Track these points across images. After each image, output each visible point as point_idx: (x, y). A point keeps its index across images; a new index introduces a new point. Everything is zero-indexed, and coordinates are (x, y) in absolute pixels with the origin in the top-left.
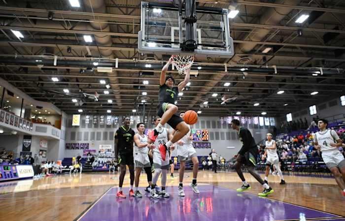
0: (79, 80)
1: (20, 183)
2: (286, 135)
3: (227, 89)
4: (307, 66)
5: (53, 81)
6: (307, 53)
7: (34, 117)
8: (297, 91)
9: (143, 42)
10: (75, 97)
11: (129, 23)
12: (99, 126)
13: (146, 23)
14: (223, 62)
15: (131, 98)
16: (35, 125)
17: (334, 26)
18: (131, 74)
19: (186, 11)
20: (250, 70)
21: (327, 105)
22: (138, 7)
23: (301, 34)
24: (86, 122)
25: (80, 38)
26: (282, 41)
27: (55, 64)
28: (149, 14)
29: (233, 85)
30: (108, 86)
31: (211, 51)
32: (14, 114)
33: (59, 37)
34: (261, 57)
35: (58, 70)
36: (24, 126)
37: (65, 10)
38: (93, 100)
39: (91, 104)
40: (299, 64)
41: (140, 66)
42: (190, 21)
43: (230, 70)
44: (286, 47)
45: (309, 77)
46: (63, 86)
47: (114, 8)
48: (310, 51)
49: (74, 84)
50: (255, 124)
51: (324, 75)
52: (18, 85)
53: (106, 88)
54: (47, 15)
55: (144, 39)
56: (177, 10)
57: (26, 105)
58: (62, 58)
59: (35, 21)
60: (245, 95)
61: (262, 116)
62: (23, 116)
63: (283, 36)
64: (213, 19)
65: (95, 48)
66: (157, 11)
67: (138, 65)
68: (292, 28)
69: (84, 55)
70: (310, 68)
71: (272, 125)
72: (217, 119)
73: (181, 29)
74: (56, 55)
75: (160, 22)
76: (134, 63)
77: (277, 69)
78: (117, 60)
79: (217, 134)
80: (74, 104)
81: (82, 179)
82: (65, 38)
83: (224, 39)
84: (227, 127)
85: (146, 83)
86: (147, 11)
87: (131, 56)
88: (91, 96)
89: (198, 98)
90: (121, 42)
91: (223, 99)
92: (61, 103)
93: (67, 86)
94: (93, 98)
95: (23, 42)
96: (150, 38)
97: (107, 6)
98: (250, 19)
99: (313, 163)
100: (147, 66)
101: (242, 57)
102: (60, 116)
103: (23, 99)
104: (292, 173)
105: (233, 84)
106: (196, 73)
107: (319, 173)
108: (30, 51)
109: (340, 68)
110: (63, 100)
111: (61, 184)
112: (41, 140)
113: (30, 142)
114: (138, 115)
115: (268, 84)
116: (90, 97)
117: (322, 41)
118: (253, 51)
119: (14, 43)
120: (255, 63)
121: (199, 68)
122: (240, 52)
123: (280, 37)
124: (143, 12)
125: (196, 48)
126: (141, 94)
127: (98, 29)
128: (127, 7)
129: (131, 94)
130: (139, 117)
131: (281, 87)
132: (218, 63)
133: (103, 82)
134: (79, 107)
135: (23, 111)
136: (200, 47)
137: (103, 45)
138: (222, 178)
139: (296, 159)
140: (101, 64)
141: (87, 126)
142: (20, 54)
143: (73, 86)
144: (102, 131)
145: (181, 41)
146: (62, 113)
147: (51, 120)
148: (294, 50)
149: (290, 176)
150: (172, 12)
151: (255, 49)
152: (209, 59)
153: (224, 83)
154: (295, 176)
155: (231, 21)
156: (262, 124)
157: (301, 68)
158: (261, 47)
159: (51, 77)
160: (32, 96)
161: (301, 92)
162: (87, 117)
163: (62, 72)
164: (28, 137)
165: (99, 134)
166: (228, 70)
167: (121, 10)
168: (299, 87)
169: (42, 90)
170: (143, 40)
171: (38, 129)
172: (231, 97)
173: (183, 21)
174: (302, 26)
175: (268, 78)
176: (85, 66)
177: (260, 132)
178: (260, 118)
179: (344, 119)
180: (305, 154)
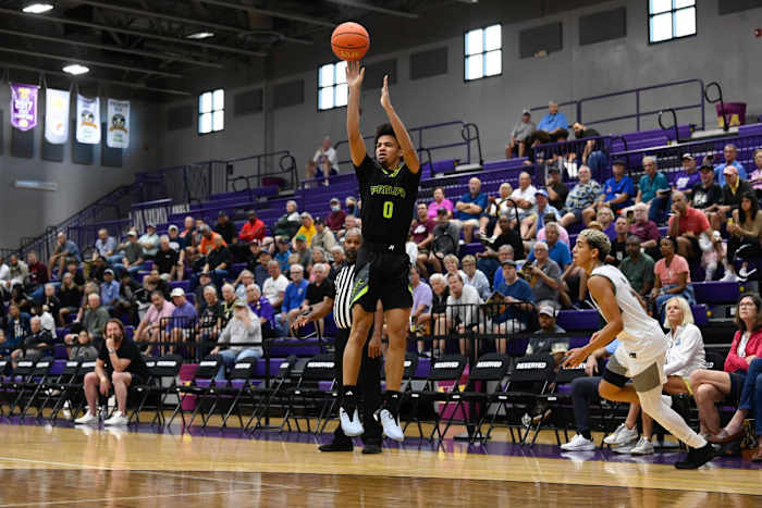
2: (178, 210)
21: (403, 68)
50: (15, 130)
61: (62, 83)
71: (111, 143)
99: (285, 365)
104: (178, 420)
107: (302, 423)
139: (212, 341)
149: (166, 436)
154: (187, 438)
156: (56, 132)
177: (41, 179)
178: (51, 93)
179: (460, 153)
180: (255, 321)
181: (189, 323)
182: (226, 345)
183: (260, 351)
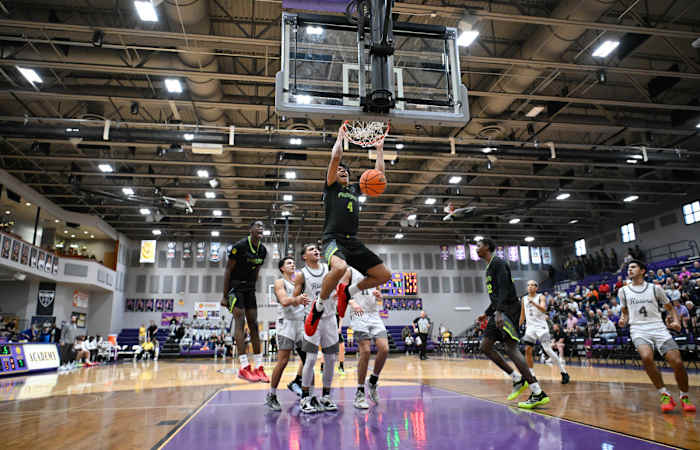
0: (155, 169)
1: (31, 380)
2: (573, 283)
3: (455, 190)
4: (615, 144)
5: (100, 172)
6: (615, 118)
7: (61, 246)
8: (597, 193)
9: (286, 94)
10: (146, 204)
11: (258, 54)
12: (195, 264)
13: (291, 55)
14: (446, 135)
15: (261, 206)
16: (63, 261)
17: (669, 65)
18: (260, 158)
19: (374, 33)
20: (502, 151)
21: (657, 223)
22: (277, 22)
23: (602, 79)
24: (168, 256)
25: (158, 85)
26: (565, 93)
27: (106, 137)
28: (298, 38)
29: (468, 181)
30: (213, 183)
31: (423, 113)
32: (20, 238)
33: (114, 83)
34: (523, 125)
35: (112, 150)
36: (42, 262)
37: (127, 27)
38: (183, 211)
39: (179, 220)
40: (601, 140)
41: (278, 142)
42: (380, 53)
43: (462, 150)
44: (573, 105)
45: (619, 166)
46: (122, 181)
47: (226, 25)
48: (621, 114)
49: (145, 178)
50: (511, 262)
51: (650, 162)
52: (29, 180)
53: (209, 186)
54: (90, 38)
55: (287, 88)
56: (355, 30)
57: (46, 220)
58: (119, 124)
59: (66, 50)
60: (492, 201)
61: (525, 244)
62: (38, 243)
63: (567, 84)
64: (428, 48)
65: (189, 104)
66: (314, 31)
67: (275, 140)
68: (585, 68)
69: (164, 118)
70: (621, 148)
71: (545, 262)
72: (434, 250)
73: (362, 67)
74: (108, 118)
75: (320, 54)
76: (268, 136)
77: (556, 150)
78: (232, 130)
79: (435, 280)
80: (143, 218)
81: (158, 372)
82: (127, 83)
83: (450, 88)
84: (456, 267)
85: (290, 176)
86: (295, 31)
87: (261, 122)
88: (179, 203)
89: (396, 208)
90: (240, 93)
91: (446, 209)
92: (117, 217)
93: (129, 182)
94: (183, 206)
95: (42, 90)
96: (300, 86)
97: (214, 19)
98: (501, 48)
100: (293, 142)
101: (485, 125)
102: (114, 244)
103: (39, 209)
104: (587, 361)
105: (468, 179)
106: (392, 157)
108: (54, 110)
109: (682, 148)
110: (122, 211)
111: (116, 383)
112: (76, 292)
113: (52, 296)
114: (274, 241)
115: (537, 180)
116: (176, 205)
117: (645, 93)
118: (507, 113)
119: (21, 93)
120: (512, 137)
121: (400, 146)
122: (480, 114)
123: (561, 85)
124: (286, 32)
125: (393, 107)
126: (280, 198)
127: (194, 67)
128: (254, 23)
129: (261, 197)
130: (276, 246)
131: (563, 185)
132: (436, 136)
133: (203, 174)
134: (155, 225)
135: (40, 233)
136: (400, 105)
137: (204, 98)
138: (445, 371)
140: (201, 137)
141: (169, 264)
142: (35, 116)
143: (143, 182)
144: (200, 273)
145: (362, 92)
146: (118, 237)
147: (97, 250)
148: (590, 112)
149: (583, 367)
150: (345, 32)
151: (512, 109)
152: (419, 128)
153: (449, 177)
154: (592, 368)
155: (464, 52)
156: (525, 261)
157: (602, 148)
158: (524, 105)
159: (97, 164)
160: (57, 201)
161: (604, 197)
162: (171, 245)
163: (119, 153)
164: (48, 286)
165: (194, 279)
166: (457, 152)
167: (242, 29)
168: (601, 186)
169: (79, 190)
170: (285, 91)
171: (68, 270)
172: (462, 207)
173: (367, 51)
174: (606, 62)
175: (537, 168)
176: (167, 141)
177: (522, 276)
178: (522, 248)
179: (690, 252)
180: (611, 324)
181: (584, 324)
182: (602, 333)
183: (616, 334)
